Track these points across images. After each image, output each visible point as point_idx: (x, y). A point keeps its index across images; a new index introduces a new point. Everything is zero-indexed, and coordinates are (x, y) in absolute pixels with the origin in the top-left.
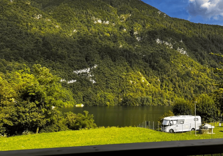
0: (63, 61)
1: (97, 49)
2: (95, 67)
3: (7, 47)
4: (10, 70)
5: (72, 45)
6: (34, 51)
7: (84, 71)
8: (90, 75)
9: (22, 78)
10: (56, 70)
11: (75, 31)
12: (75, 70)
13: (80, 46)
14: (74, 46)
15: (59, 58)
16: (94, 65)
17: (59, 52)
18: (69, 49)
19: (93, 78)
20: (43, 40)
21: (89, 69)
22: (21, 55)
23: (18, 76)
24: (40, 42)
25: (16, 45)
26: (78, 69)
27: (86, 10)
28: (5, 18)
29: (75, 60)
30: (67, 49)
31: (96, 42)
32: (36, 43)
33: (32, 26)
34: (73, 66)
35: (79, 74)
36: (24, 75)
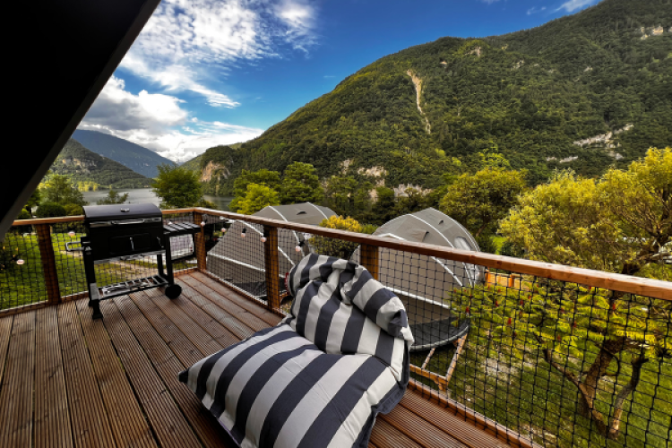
0: (556, 127)
1: (637, 92)
2: (627, 129)
3: (470, 121)
4: (471, 150)
5: (577, 97)
6: (506, 120)
7: (597, 139)
8: (612, 146)
9: (487, 159)
10: (540, 144)
11: (588, 69)
12: (578, 139)
13: (595, 95)
14: (582, 98)
15: (547, 123)
16: (623, 125)
17: (549, 115)
18: (569, 106)
19: (616, 150)
20: (522, 101)
21: (610, 135)
22: (486, 128)
23: (481, 158)
24: (517, 105)
25: (481, 117)
26: (584, 138)
27: (623, 19)
28: (469, 82)
29: (579, 123)
30: (566, 105)
31: (638, 78)
32: (512, 107)
33: (506, 83)
34: (573, 134)
35: (584, 146)
36: (489, 155)
